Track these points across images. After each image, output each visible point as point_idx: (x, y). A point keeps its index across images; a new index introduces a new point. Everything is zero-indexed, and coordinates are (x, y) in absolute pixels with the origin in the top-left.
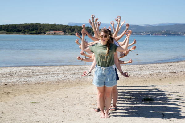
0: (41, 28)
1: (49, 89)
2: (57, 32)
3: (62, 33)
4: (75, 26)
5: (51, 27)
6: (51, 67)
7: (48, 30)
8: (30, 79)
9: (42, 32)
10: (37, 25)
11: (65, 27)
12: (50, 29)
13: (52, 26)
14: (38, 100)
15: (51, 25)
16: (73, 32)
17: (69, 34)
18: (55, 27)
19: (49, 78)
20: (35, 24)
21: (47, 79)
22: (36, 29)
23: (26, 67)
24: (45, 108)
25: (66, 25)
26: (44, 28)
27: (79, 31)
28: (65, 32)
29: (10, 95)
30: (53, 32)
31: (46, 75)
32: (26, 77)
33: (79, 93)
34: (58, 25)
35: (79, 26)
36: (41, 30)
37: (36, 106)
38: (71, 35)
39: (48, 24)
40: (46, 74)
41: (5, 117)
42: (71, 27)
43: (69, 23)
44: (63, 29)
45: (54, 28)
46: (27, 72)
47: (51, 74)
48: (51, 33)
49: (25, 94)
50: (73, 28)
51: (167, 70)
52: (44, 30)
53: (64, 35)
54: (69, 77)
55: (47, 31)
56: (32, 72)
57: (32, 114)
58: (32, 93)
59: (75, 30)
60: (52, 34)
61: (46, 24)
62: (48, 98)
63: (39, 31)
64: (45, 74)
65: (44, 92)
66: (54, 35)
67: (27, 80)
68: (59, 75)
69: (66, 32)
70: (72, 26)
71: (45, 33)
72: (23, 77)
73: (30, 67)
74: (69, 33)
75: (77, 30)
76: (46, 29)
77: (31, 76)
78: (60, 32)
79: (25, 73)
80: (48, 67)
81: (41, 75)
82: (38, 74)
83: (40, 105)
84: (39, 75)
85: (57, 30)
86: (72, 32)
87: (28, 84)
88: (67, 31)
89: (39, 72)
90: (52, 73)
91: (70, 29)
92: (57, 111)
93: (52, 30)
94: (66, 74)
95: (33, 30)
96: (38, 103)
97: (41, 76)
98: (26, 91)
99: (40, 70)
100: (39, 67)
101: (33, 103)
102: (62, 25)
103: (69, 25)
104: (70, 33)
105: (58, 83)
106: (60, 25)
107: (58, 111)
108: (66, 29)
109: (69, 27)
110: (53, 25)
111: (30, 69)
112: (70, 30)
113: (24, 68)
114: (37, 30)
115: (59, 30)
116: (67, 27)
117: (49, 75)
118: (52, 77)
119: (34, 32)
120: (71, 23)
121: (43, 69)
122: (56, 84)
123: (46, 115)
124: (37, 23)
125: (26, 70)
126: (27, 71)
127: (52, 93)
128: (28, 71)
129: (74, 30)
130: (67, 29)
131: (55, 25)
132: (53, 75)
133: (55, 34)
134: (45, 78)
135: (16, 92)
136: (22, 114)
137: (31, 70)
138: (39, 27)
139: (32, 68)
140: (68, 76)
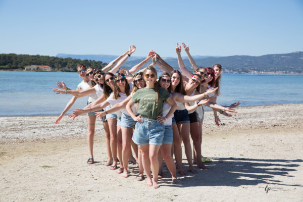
0: (17, 60)
1: (58, 147)
2: (41, 67)
3: (48, 68)
4: (67, 58)
5: (33, 60)
6: (46, 117)
7: (28, 63)
8: (21, 135)
9: (19, 66)
10: (11, 57)
11: (54, 60)
12: (31, 62)
13: (34, 58)
14: (49, 163)
15: (33, 56)
16: (65, 66)
17: (58, 70)
18: (38, 59)
19: (49, 133)
20: (7, 54)
21: (46, 133)
22: (9, 62)
23: (9, 118)
24: (65, 174)
25: (54, 57)
26: (22, 61)
27: (73, 65)
28: (53, 67)
29: (5, 157)
30: (35, 67)
31: (43, 129)
32: (14, 132)
33: (104, 152)
34: (43, 56)
35: (73, 58)
36: (18, 64)
37: (50, 171)
38: (62, 71)
39: (28, 55)
40: (43, 127)
41: (13, 187)
42: (62, 59)
43: (59, 54)
44: (50, 63)
45: (37, 62)
46: (13, 125)
47: (50, 127)
48: (32, 69)
49: (26, 154)
50: (64, 61)
51: (210, 121)
52: (22, 64)
53: (52, 71)
54: (77, 130)
55: (27, 65)
56: (20, 124)
57: (51, 182)
58: (37, 154)
59: (68, 64)
60: (34, 70)
61: (24, 55)
62: (62, 159)
63: (14, 66)
64: (41, 127)
65: (52, 152)
66: (36, 71)
67: (17, 135)
68: (62, 128)
69: (55, 68)
70: (64, 58)
71: (23, 68)
72: (10, 131)
73: (15, 118)
74: (58, 68)
75: (71, 64)
76: (25, 62)
77: (21, 130)
78: (45, 66)
79: (11, 126)
80: (41, 118)
81: (36, 128)
82: (31, 126)
83: (55, 169)
84: (33, 128)
85: (41, 65)
86: (64, 68)
87: (23, 142)
88: (56, 65)
89: (31, 125)
90: (50, 125)
91: (60, 63)
92: (83, 177)
93: (34, 64)
94: (72, 127)
95: (5, 64)
96: (51, 167)
97: (36, 130)
98: (26, 150)
99: (30, 121)
100: (28, 118)
101: (44, 166)
102: (48, 57)
103: (59, 57)
104: (61, 68)
105: (65, 139)
106: (46, 56)
107: (86, 177)
108: (54, 63)
109: (59, 60)
110: (35, 56)
111: (16, 120)
112: (60, 65)
113: (6, 118)
114: (12, 64)
115: (44, 64)
116: (55, 61)
117: (47, 129)
118: (53, 131)
119: (7, 66)
120: (61, 54)
121: (35, 120)
122: (63, 140)
123: (71, 184)
124: (10, 54)
125: (10, 121)
126: (12, 123)
127: (66, 153)
128: (14, 122)
129: (66, 65)
130: (56, 62)
131: (38, 56)
132: (53, 129)
133: (38, 70)
134: (42, 133)
135: (12, 153)
136: (36, 182)
137: (17, 122)
138: (14, 59)
139: (18, 118)
140: (75, 130)
